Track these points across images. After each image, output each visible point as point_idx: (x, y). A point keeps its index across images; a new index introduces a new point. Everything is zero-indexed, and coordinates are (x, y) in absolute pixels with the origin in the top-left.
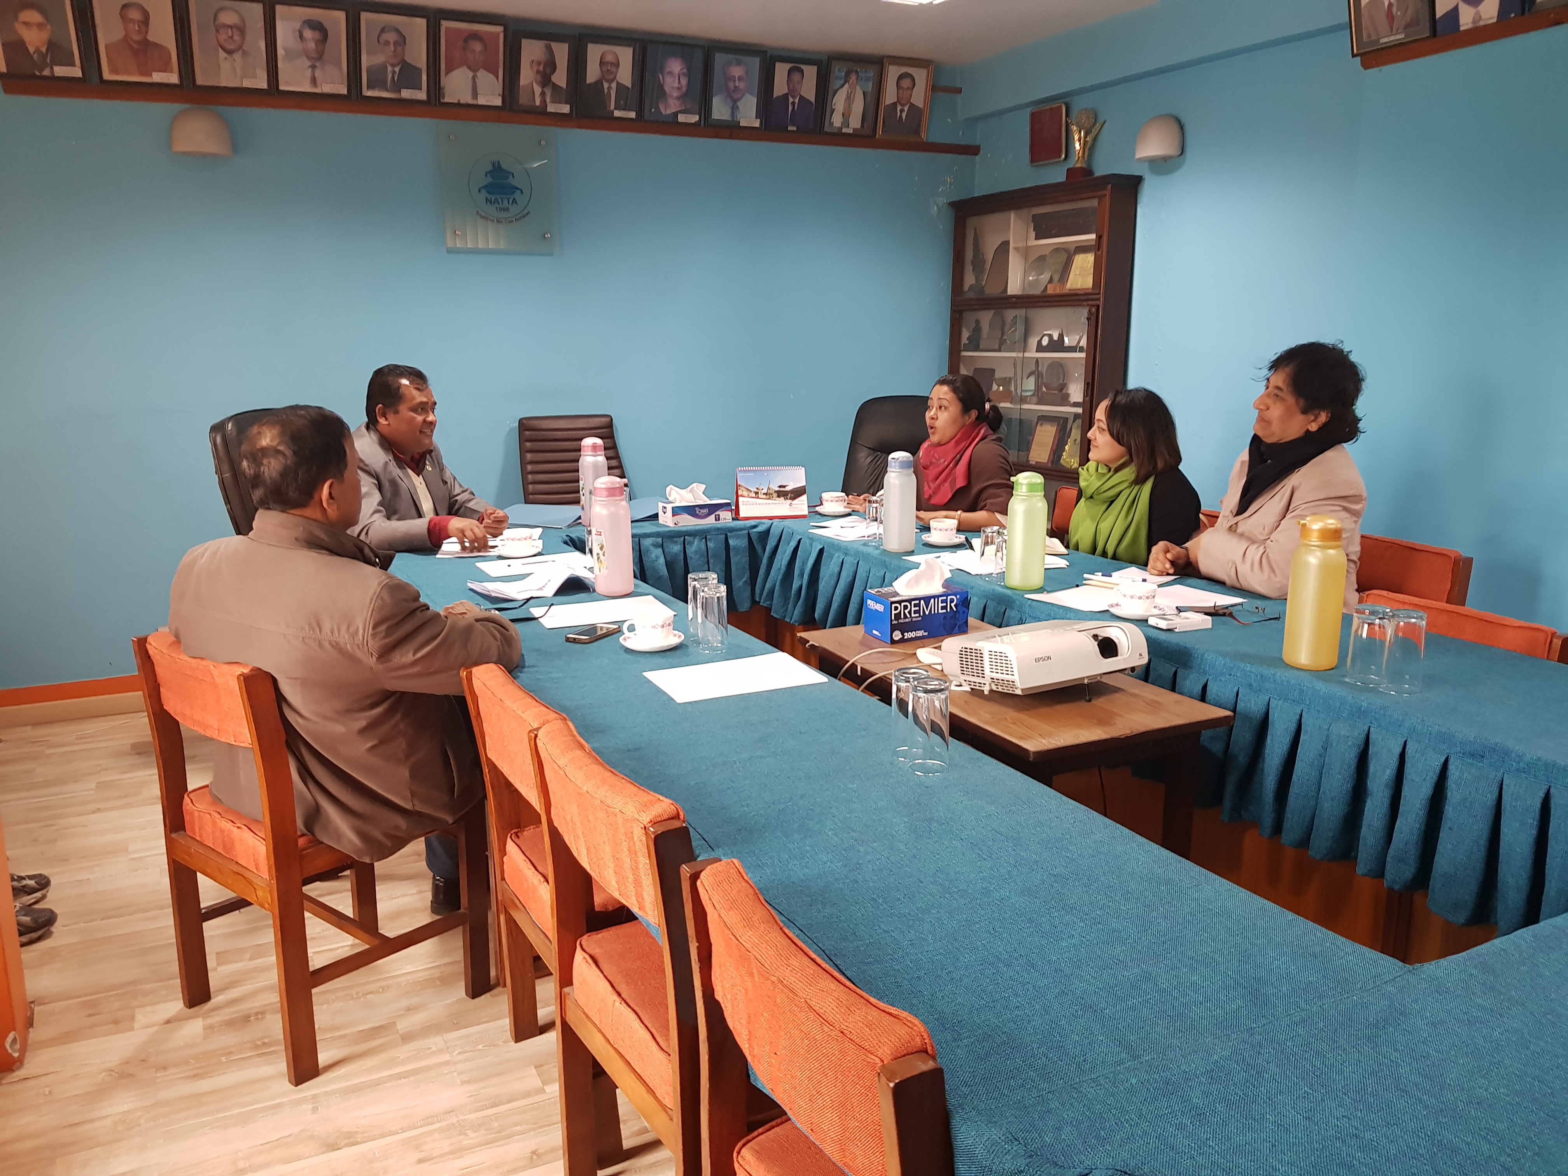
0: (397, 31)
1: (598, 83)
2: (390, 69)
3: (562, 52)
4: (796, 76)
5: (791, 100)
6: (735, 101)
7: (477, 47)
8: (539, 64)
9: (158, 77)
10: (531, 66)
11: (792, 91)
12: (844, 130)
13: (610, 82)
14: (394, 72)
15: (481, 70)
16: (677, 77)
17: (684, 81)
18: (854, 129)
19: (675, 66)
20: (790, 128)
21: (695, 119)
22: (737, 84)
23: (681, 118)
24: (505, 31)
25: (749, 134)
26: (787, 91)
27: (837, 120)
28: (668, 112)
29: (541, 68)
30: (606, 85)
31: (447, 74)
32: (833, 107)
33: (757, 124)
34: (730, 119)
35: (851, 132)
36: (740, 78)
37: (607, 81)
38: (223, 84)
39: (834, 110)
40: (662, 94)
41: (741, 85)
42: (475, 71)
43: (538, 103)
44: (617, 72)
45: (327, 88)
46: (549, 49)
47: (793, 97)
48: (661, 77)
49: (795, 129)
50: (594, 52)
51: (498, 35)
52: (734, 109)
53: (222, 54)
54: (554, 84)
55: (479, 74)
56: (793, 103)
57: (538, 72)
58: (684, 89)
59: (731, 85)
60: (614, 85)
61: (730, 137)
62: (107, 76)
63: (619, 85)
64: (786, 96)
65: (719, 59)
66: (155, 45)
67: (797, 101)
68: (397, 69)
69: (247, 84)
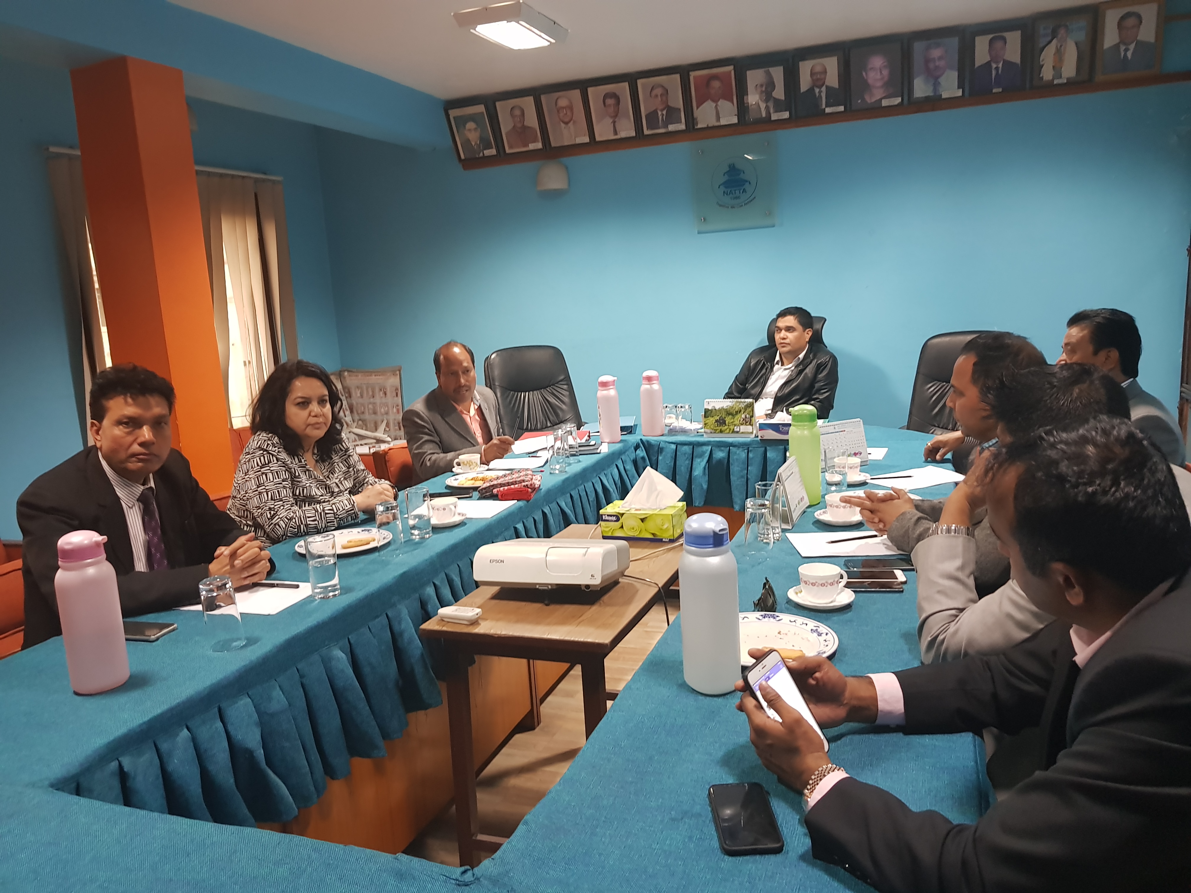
0: (663, 87)
1: (811, 90)
2: (660, 113)
3: (778, 73)
4: (999, 44)
5: (994, 66)
6: (936, 78)
7: (716, 84)
8: (762, 86)
9: (532, 146)
10: (756, 90)
11: (994, 58)
12: (1055, 82)
13: (820, 87)
14: (663, 115)
15: (721, 100)
16: (879, 72)
17: (886, 72)
18: (1068, 79)
19: (877, 62)
20: (994, 91)
21: (898, 100)
22: (937, 63)
23: (885, 103)
24: (735, 69)
25: (952, 103)
26: (989, 59)
27: (1047, 74)
28: (873, 100)
29: (764, 89)
30: (817, 90)
31: (697, 108)
32: (1042, 63)
33: (960, 93)
34: (932, 94)
35: (1065, 81)
36: (940, 58)
37: (817, 87)
38: (566, 144)
39: (1043, 66)
40: (866, 86)
41: (942, 63)
42: (715, 101)
43: (764, 115)
44: (825, 79)
45: (623, 134)
46: (769, 74)
47: (997, 62)
48: (864, 74)
49: (1000, 90)
50: (805, 68)
51: (730, 72)
52: (936, 85)
53: (563, 125)
54: (774, 98)
55: (719, 103)
56: (997, 68)
57: (762, 92)
58: (886, 79)
59: (931, 66)
60: (824, 89)
61: (933, 109)
62: (508, 151)
63: (827, 87)
64: (988, 64)
65: (918, 47)
66: (529, 127)
67: (1000, 65)
68: (664, 112)
69: (579, 141)
